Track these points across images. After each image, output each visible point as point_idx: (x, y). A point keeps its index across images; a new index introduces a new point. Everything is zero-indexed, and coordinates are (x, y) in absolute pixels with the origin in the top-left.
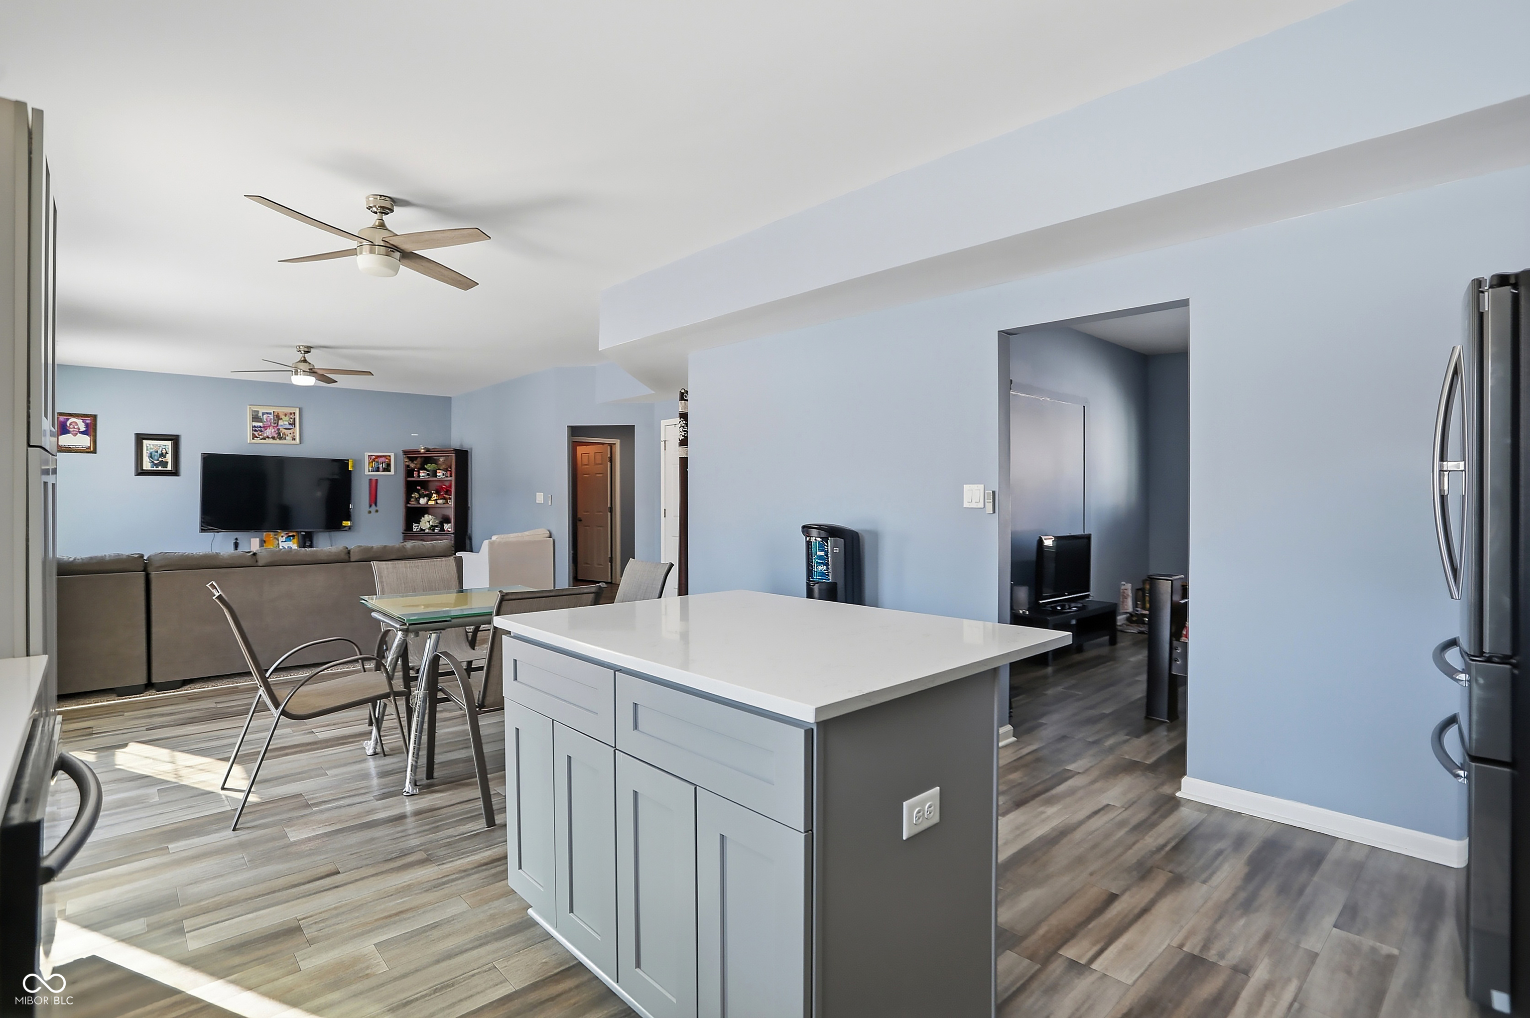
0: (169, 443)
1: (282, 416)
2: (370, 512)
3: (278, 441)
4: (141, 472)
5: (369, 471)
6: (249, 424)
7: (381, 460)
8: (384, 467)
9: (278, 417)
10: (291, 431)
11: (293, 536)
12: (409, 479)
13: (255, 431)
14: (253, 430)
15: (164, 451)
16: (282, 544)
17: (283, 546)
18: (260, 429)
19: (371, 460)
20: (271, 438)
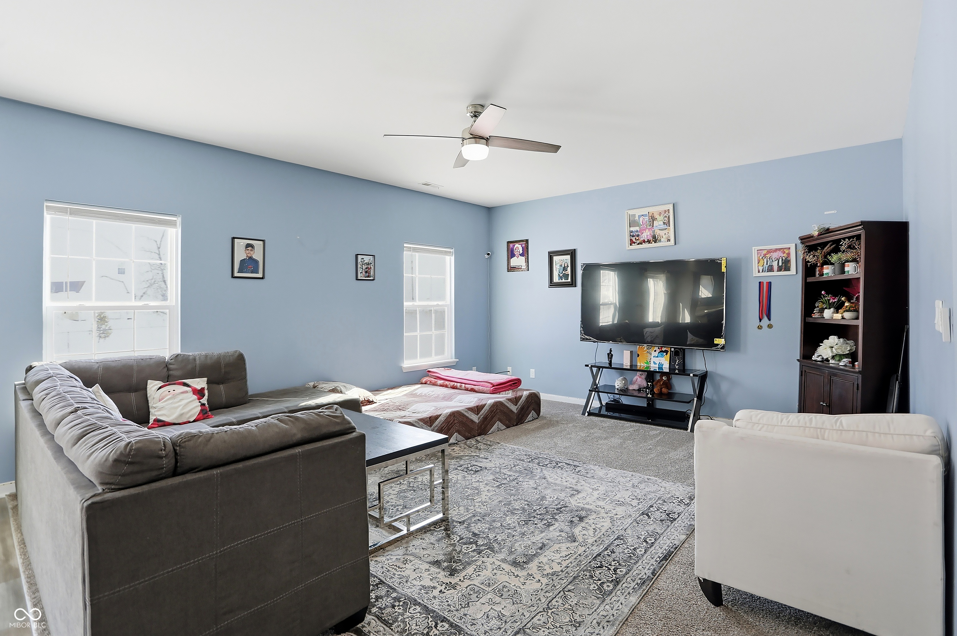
0: (568, 257)
1: (657, 216)
2: (760, 327)
3: (653, 245)
4: (552, 284)
5: (759, 272)
6: (627, 229)
7: (775, 255)
8: (780, 264)
9: (653, 219)
10: (666, 231)
11: (665, 352)
12: (810, 280)
13: (633, 236)
14: (630, 235)
15: (566, 265)
16: (653, 359)
17: (654, 362)
18: (637, 234)
19: (761, 257)
20: (647, 242)
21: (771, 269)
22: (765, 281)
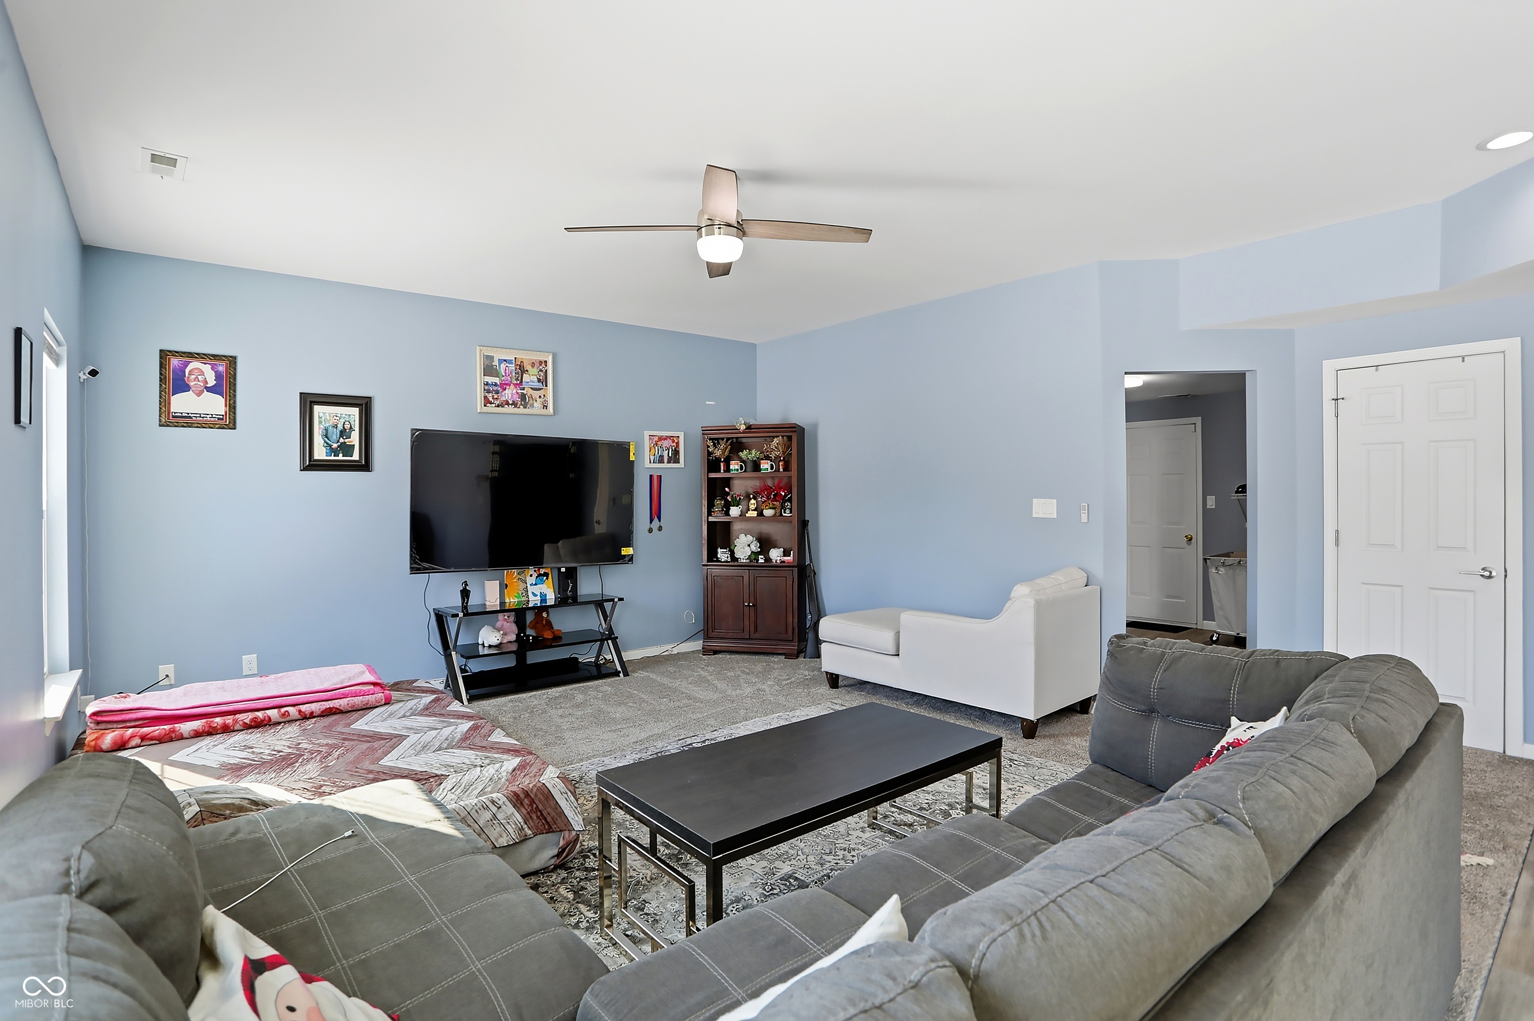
0: (355, 411)
1: (528, 367)
2: (650, 531)
3: (521, 410)
4: (312, 465)
5: (650, 462)
6: (480, 379)
7: (666, 444)
8: (670, 455)
9: (522, 370)
10: (541, 393)
11: (546, 575)
12: (713, 475)
13: (489, 392)
14: (484, 390)
15: (347, 426)
16: (531, 589)
17: (533, 593)
18: (495, 388)
19: (652, 445)
20: (512, 404)
21: (661, 460)
22: (655, 474)
